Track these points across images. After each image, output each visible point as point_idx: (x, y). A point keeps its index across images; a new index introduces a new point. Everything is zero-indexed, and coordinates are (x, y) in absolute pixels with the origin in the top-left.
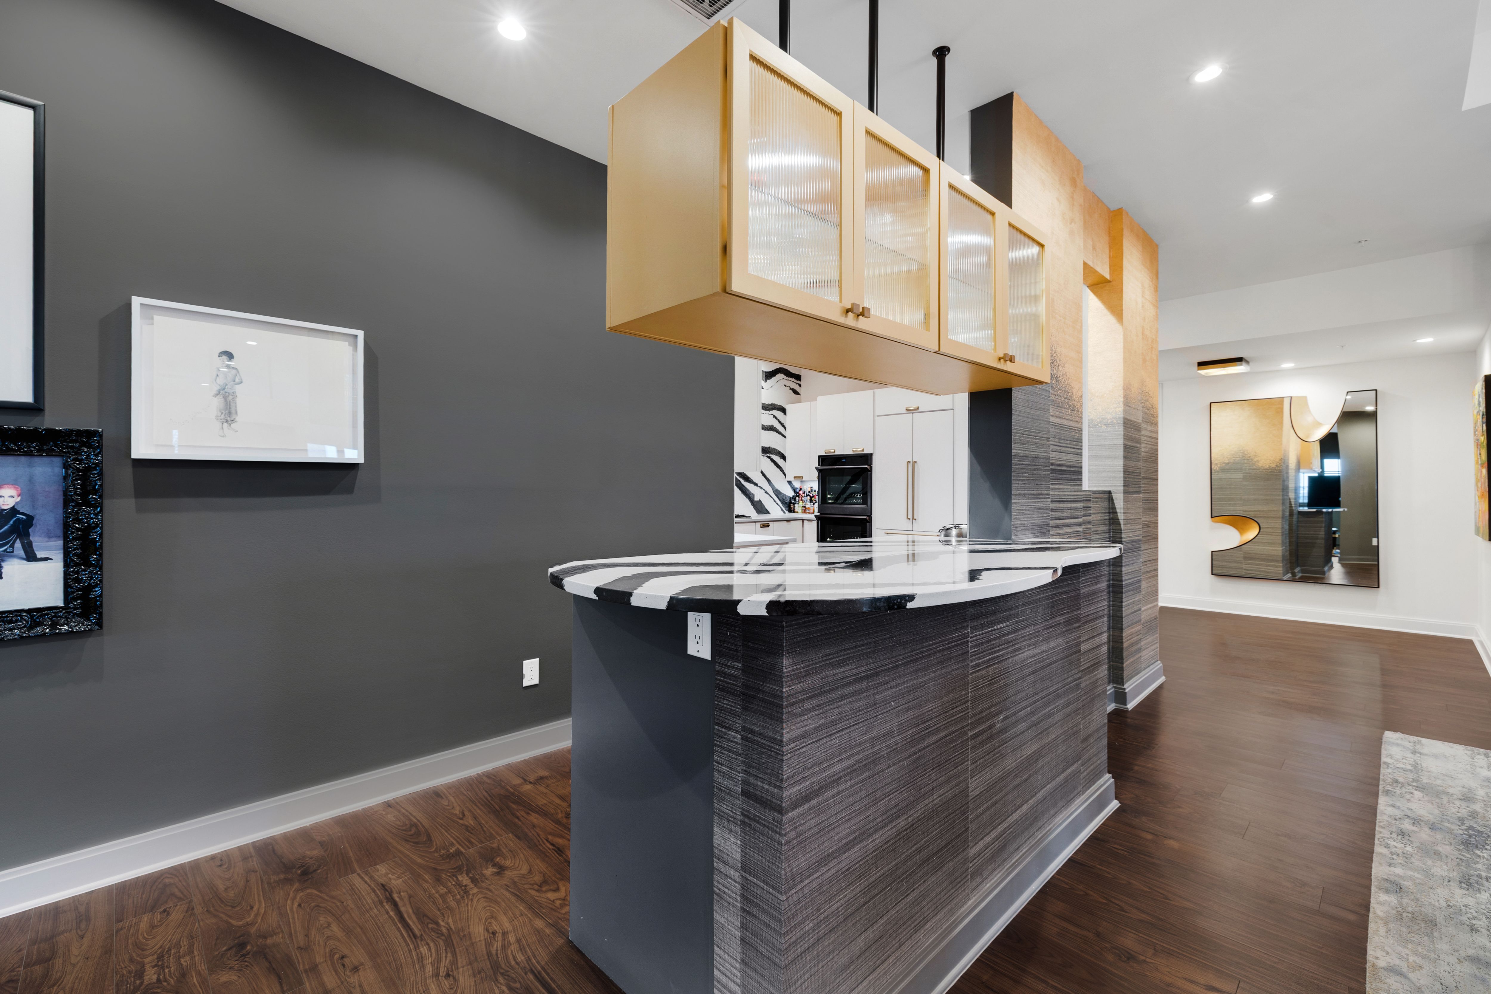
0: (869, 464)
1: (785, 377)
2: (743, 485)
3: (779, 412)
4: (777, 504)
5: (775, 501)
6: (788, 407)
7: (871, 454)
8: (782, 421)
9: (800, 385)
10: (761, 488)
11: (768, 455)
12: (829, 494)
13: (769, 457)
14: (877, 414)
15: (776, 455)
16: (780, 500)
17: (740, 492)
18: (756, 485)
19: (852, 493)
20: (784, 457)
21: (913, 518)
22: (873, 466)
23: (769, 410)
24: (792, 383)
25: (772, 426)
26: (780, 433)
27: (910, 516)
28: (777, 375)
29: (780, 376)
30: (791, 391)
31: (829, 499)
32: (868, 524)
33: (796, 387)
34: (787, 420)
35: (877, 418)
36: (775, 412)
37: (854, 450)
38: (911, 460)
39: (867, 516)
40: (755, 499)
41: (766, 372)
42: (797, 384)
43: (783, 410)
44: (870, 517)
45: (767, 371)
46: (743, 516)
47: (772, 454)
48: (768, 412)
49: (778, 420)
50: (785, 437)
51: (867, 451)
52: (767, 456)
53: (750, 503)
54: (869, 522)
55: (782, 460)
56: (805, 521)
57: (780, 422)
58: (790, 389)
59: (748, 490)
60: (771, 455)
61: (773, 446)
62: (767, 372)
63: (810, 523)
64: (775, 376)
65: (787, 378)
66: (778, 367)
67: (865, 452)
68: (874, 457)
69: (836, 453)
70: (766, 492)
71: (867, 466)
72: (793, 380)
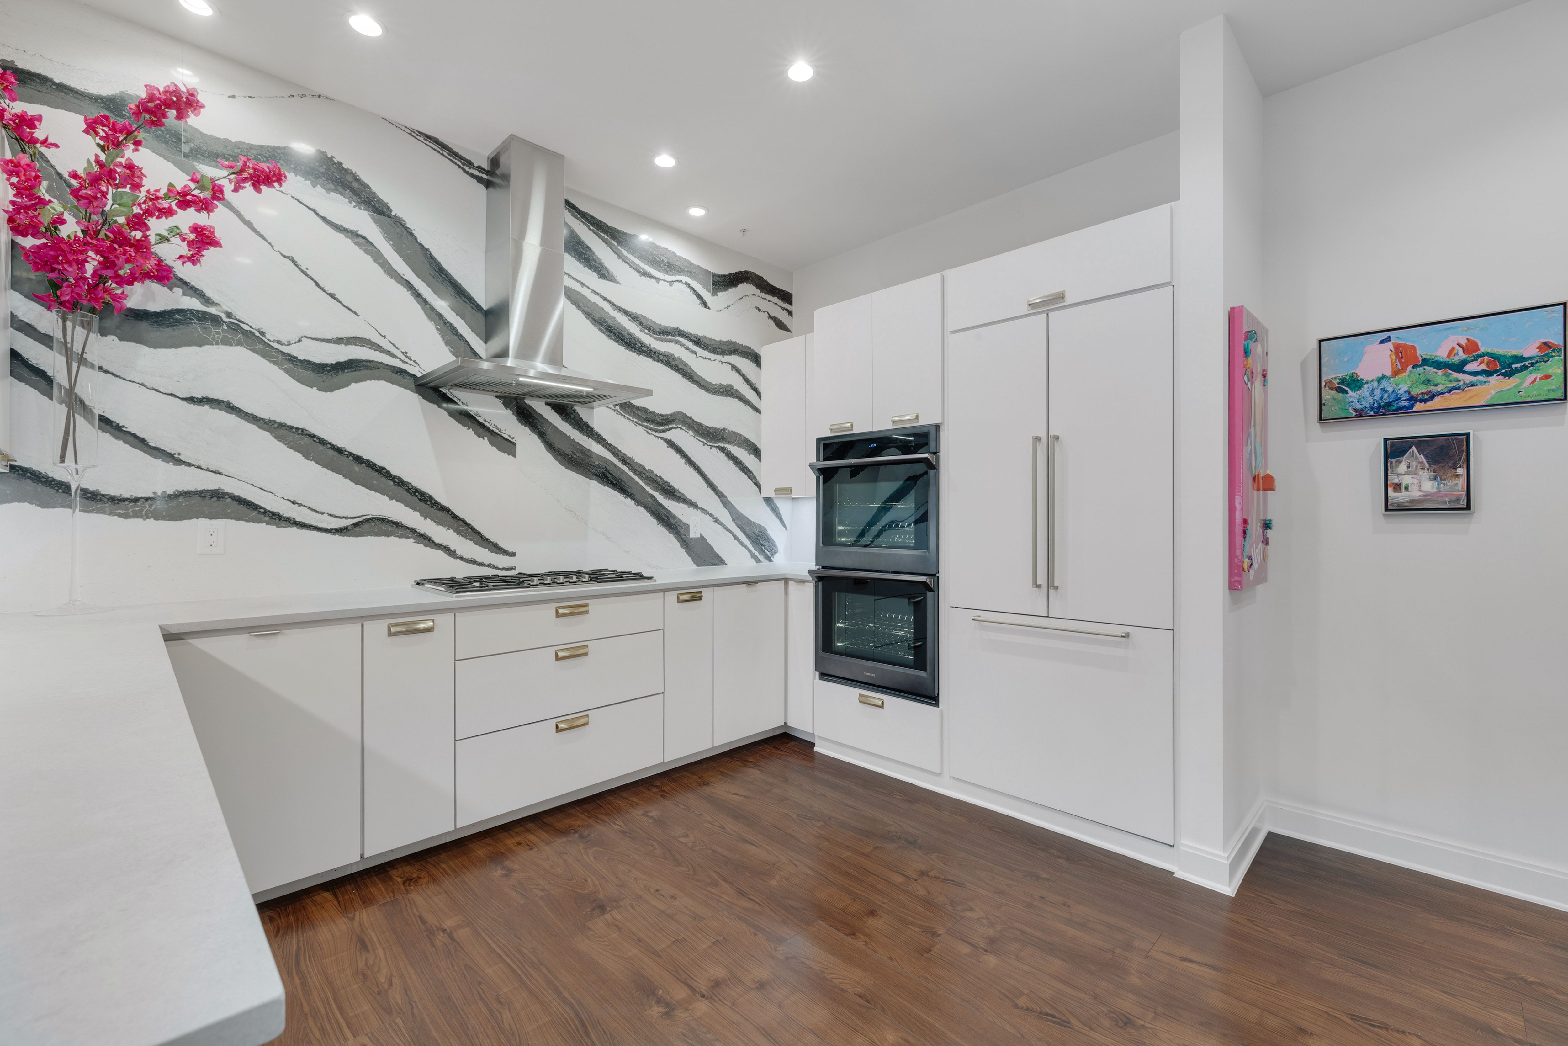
0: (932, 449)
1: (758, 292)
2: (661, 505)
3: (745, 360)
4: (742, 544)
5: (736, 538)
6: (764, 352)
7: (937, 427)
8: (753, 379)
9: (790, 313)
10: (704, 511)
11: (722, 445)
12: (840, 524)
13: (723, 449)
14: (950, 327)
15: (739, 445)
16: (748, 536)
17: (655, 521)
18: (692, 504)
19: (892, 522)
20: (756, 452)
21: (1051, 584)
22: (942, 454)
23: (723, 353)
24: (773, 306)
25: (731, 386)
26: (747, 402)
27: (1042, 579)
28: (740, 286)
29: (746, 288)
30: (771, 322)
31: (842, 534)
32: (929, 594)
33: (783, 316)
34: (764, 378)
35: (951, 339)
36: (735, 359)
37: (897, 419)
38: (1043, 434)
39: (929, 575)
40: (692, 535)
41: (714, 275)
42: (784, 309)
43: (756, 359)
44: (934, 576)
45: (717, 272)
46: (639, 576)
47: (729, 443)
48: (719, 357)
49: (743, 376)
50: (758, 411)
51: (926, 420)
52: (718, 447)
53: (678, 544)
54: (931, 590)
55: (752, 456)
56: (790, 582)
57: (747, 381)
58: (770, 317)
59: (674, 517)
60: (726, 446)
61: (732, 428)
62: (719, 276)
63: (800, 586)
64: (735, 285)
65: (763, 295)
66: (743, 270)
67: (922, 422)
68: (943, 434)
69: (856, 431)
70: (716, 521)
71: (926, 455)
72: (775, 300)
